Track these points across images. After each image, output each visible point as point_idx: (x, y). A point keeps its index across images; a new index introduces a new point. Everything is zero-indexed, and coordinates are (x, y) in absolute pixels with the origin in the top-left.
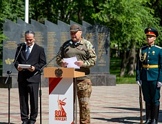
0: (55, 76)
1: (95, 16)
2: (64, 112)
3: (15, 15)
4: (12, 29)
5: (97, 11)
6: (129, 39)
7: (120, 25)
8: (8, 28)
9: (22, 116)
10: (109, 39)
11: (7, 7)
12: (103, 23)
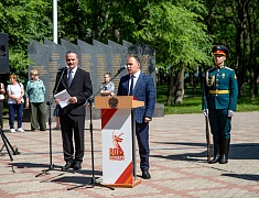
0: (108, 107)
1: (136, 34)
2: (120, 149)
3: (41, 34)
4: (38, 52)
5: (140, 28)
6: (177, 61)
7: (167, 45)
8: (33, 51)
9: (65, 155)
10: (154, 61)
11: (32, 25)
12: (147, 42)
